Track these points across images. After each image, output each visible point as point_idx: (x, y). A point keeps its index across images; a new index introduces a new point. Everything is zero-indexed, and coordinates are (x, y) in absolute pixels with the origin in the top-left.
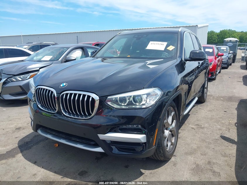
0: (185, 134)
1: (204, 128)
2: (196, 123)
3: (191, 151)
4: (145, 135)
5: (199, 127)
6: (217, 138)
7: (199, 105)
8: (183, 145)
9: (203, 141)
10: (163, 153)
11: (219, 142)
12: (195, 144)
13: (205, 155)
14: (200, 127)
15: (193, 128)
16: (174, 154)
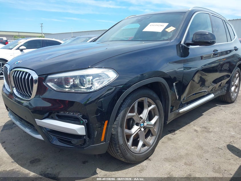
0: (181, 136)
1: (211, 133)
2: (204, 125)
3: (175, 157)
4: (83, 126)
5: (205, 130)
6: (221, 146)
7: (222, 105)
8: (170, 149)
9: (200, 147)
10: (121, 153)
11: (221, 151)
12: (187, 149)
13: (190, 165)
14: (207, 130)
15: (196, 130)
16: (149, 158)
